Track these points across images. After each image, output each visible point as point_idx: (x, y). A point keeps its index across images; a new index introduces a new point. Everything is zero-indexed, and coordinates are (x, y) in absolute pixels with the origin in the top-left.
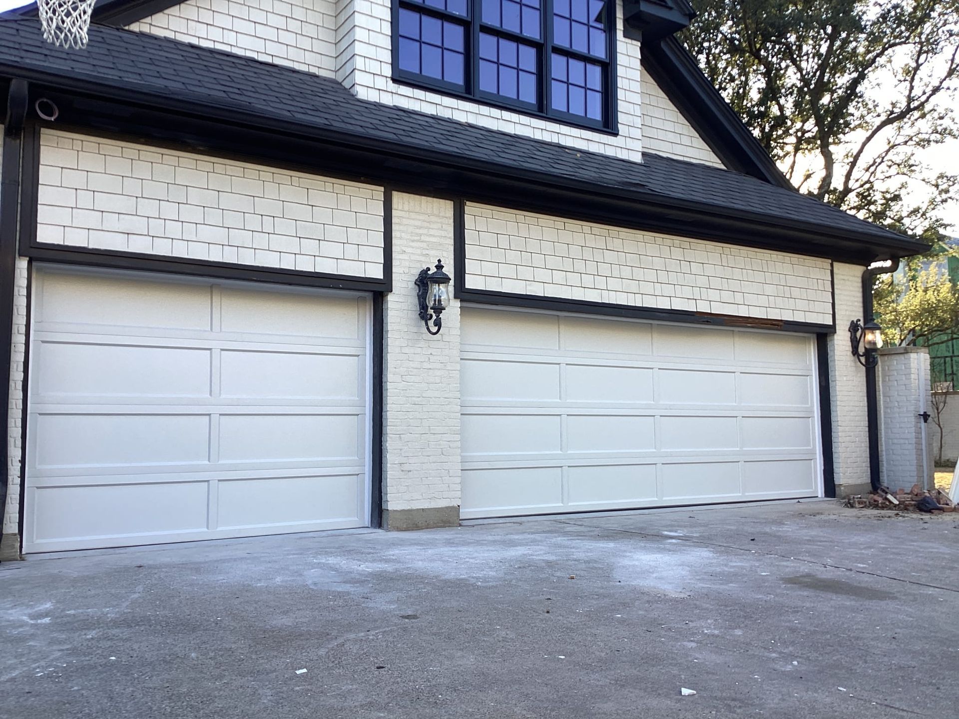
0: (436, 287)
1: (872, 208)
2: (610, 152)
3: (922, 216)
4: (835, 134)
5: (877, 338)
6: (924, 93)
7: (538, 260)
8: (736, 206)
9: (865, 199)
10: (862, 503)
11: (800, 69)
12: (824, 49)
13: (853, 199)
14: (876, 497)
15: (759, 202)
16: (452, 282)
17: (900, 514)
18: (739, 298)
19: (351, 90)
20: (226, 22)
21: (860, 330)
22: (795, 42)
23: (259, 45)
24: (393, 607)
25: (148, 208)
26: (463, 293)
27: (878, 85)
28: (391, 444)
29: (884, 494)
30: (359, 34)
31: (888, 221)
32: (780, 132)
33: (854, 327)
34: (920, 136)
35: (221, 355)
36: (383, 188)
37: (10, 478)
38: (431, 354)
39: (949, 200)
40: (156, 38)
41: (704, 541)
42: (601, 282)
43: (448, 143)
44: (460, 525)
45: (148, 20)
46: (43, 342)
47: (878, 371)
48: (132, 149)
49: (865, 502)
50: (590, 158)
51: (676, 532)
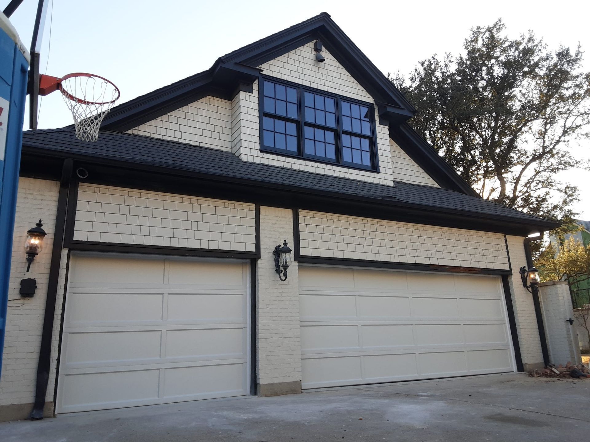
0: (284, 255)
1: (531, 206)
2: (376, 181)
3: (560, 209)
4: (505, 168)
5: (536, 276)
6: (551, 144)
7: (339, 239)
8: (447, 206)
9: (527, 201)
10: (538, 374)
11: (481, 136)
12: (493, 124)
13: (519, 201)
14: (546, 370)
15: (460, 204)
16: (293, 252)
17: (561, 379)
18: (454, 256)
19: (239, 157)
20: (176, 127)
21: (526, 273)
22: (477, 122)
23: (193, 138)
24: (254, 437)
25: (132, 220)
26: (299, 258)
27: (526, 141)
28: (261, 344)
29: (551, 368)
30: (243, 130)
31: (541, 213)
32: (474, 168)
33: (522, 271)
34: (552, 166)
35: (168, 297)
36: (255, 204)
37: (51, 370)
38: (283, 292)
39: (574, 200)
40: (140, 136)
41: (441, 398)
42: (375, 250)
43: (288, 180)
44: (302, 393)
45: (137, 128)
46: (74, 293)
47: (540, 295)
48: (125, 191)
49: (540, 373)
50: (365, 184)
51: (426, 393)
